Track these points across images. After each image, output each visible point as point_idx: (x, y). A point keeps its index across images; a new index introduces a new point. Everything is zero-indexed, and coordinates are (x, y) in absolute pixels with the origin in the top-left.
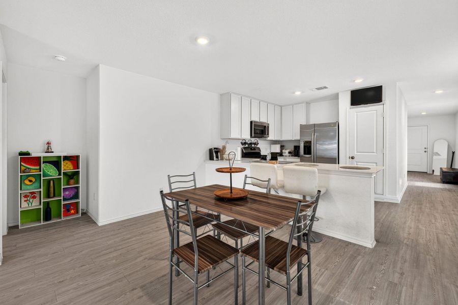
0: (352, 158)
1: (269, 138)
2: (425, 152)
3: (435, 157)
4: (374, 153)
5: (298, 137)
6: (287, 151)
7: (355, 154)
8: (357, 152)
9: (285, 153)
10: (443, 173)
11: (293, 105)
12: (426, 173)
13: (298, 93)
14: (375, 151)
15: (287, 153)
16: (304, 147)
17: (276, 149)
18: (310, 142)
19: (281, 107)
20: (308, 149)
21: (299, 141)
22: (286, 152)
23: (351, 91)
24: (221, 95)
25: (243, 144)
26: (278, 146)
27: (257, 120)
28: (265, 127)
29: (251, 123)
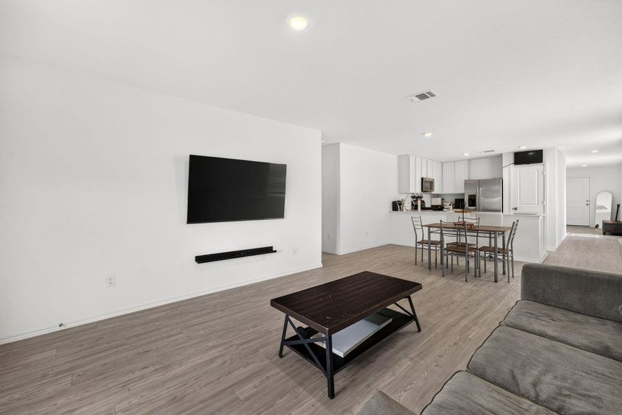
0: (515, 209)
1: (433, 193)
2: (587, 205)
3: (597, 211)
5: (462, 191)
7: (518, 205)
8: (520, 204)
10: (605, 224)
11: (454, 162)
12: (589, 226)
13: (467, 154)
14: (537, 203)
16: (469, 199)
17: (438, 202)
18: (475, 196)
19: (442, 163)
20: (473, 201)
21: (464, 194)
22: (447, 205)
24: (399, 156)
25: (413, 197)
26: (439, 199)
27: (424, 176)
28: (432, 183)
29: (422, 179)
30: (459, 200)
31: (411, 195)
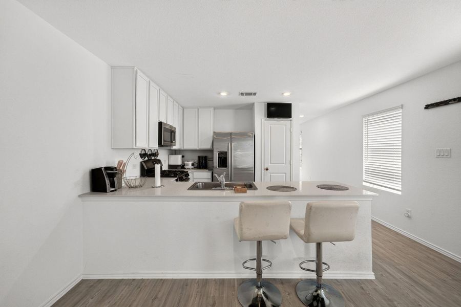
0: (267, 169)
1: (173, 147)
4: (284, 164)
6: (190, 163)
7: (269, 166)
8: (271, 164)
9: (187, 165)
11: (198, 108)
13: (224, 94)
14: (285, 162)
15: (190, 165)
17: (177, 160)
18: (226, 152)
19: (184, 108)
20: (223, 159)
23: (268, 104)
25: (142, 156)
26: (179, 157)
27: (164, 121)
28: (172, 132)
29: (160, 124)
30: (202, 157)
31: (139, 152)
